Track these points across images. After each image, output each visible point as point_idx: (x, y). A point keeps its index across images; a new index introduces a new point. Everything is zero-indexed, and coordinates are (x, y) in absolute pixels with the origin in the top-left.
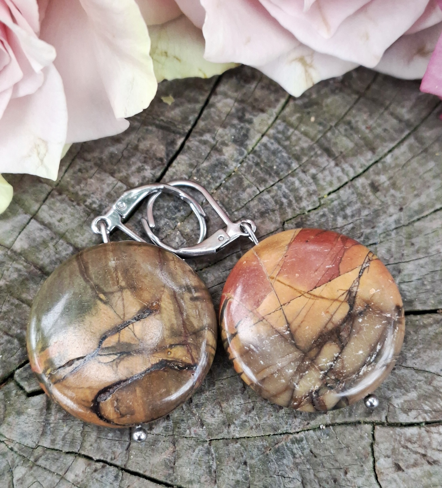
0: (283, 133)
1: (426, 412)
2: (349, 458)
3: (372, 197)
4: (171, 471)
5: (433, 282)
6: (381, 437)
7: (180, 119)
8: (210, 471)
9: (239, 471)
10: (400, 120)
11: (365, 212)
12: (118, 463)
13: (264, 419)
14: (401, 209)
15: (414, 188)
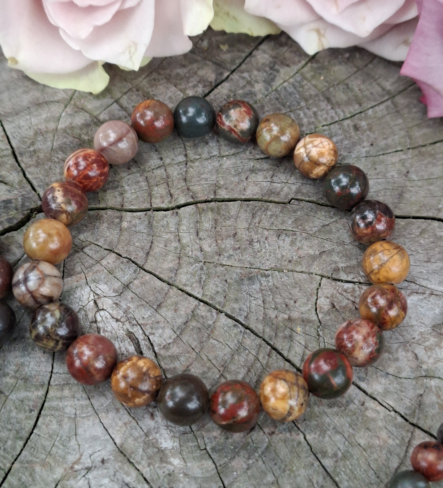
0: (299, 82)
1: (362, 277)
2: (299, 294)
3: (353, 134)
4: (173, 275)
5: (384, 195)
6: (326, 285)
7: (230, 61)
8: (200, 281)
9: (221, 285)
10: (383, 89)
11: (346, 142)
12: (138, 262)
13: (245, 257)
14: (372, 145)
15: (384, 133)
